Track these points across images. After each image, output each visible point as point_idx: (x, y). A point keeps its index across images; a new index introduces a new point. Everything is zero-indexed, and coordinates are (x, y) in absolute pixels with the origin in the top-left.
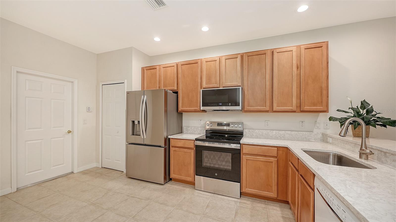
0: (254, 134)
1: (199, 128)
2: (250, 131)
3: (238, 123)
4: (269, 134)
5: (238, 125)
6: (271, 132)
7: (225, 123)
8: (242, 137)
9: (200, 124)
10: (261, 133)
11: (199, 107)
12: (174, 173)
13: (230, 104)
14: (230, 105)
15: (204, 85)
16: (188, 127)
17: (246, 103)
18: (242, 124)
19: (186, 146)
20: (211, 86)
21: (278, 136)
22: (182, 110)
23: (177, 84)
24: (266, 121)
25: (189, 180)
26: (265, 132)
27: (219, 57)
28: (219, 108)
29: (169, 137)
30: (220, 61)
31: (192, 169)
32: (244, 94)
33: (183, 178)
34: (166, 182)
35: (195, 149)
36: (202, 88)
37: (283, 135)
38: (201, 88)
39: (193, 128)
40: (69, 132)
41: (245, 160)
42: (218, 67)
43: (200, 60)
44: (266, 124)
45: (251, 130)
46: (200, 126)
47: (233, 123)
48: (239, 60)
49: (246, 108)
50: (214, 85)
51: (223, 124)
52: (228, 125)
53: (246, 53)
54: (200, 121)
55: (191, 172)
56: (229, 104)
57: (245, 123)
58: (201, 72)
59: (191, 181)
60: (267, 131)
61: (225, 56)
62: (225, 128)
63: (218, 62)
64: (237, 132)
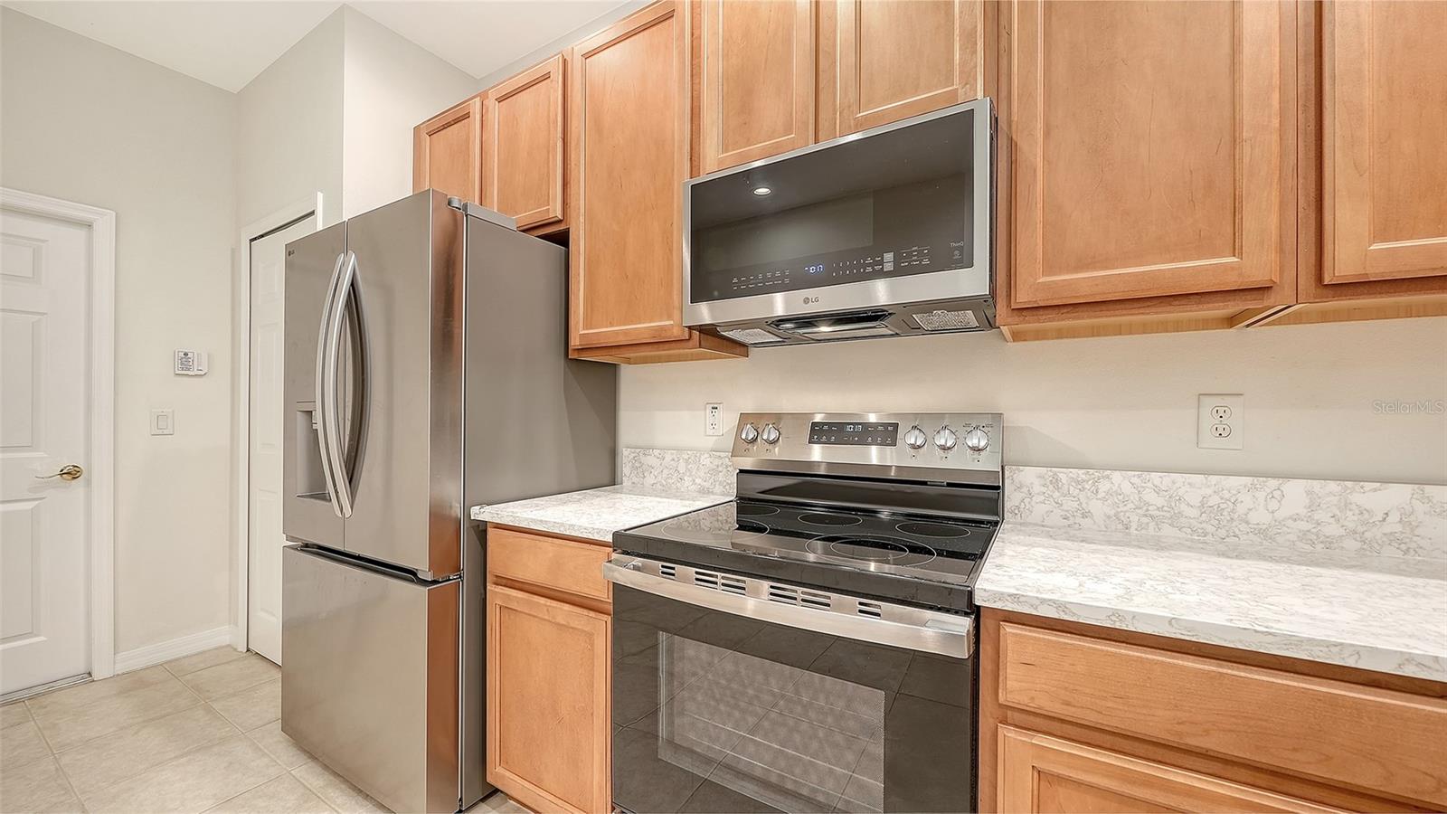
0: (1096, 507)
1: (706, 460)
2: (1056, 482)
3: (966, 421)
4: (1241, 509)
5: (961, 432)
6: (1261, 495)
7: (872, 418)
8: (996, 523)
9: (710, 432)
10: (1160, 502)
11: (677, 316)
12: (504, 762)
13: (889, 257)
14: (889, 267)
15: (714, 152)
16: (647, 449)
17: (1031, 242)
18: (994, 421)
19: (564, 583)
20: (757, 149)
21: (1332, 530)
22: (586, 343)
24: (1209, 403)
26: (1192, 489)
28: (806, 301)
32: (1012, 163)
37: (1393, 525)
39: (668, 457)
40: (72, 474)
41: (1028, 779)
44: (1209, 421)
45: (1064, 475)
46: (709, 443)
47: (920, 421)
49: (1034, 282)
51: (850, 429)
52: (887, 434)
54: (708, 411)
56: (882, 263)
57: (1014, 418)
58: (696, 71)
60: (1214, 479)
62: (874, 455)
64: (949, 485)
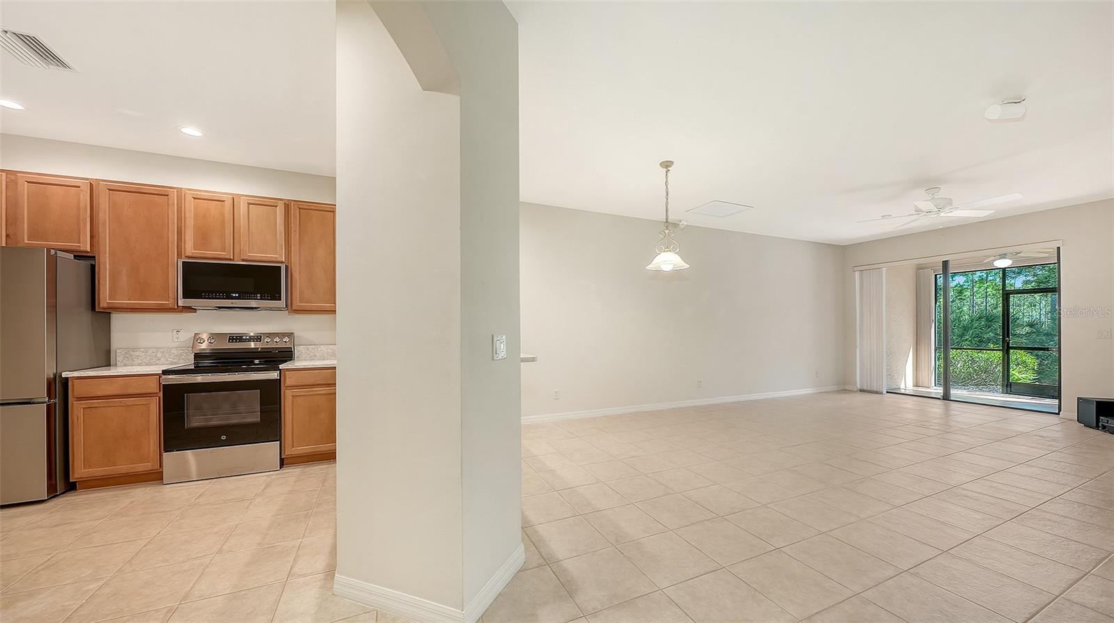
1: (174, 351)
2: (308, 348)
3: (283, 335)
5: (282, 338)
7: (252, 334)
9: (175, 340)
11: (171, 301)
12: (87, 463)
13: (259, 295)
14: (259, 298)
15: (190, 249)
16: (134, 349)
17: (296, 296)
18: (290, 335)
19: (131, 391)
20: (209, 253)
22: (110, 306)
23: (92, 237)
25: (142, 469)
27: (231, 194)
28: (232, 303)
29: (64, 375)
30: (235, 203)
31: (152, 441)
32: (291, 277)
33: (123, 468)
34: (53, 492)
35: (161, 394)
36: (183, 257)
38: (179, 256)
39: (150, 352)
41: (290, 398)
42: (228, 216)
43: (175, 190)
46: (176, 344)
47: (268, 335)
48: (280, 211)
49: (297, 304)
50: (217, 252)
51: (244, 338)
52: (258, 338)
53: (295, 201)
54: (174, 333)
55: (149, 447)
56: (256, 296)
57: (296, 334)
58: (179, 219)
59: (151, 468)
61: (246, 196)
62: (252, 345)
63: (228, 205)
64: (276, 351)
